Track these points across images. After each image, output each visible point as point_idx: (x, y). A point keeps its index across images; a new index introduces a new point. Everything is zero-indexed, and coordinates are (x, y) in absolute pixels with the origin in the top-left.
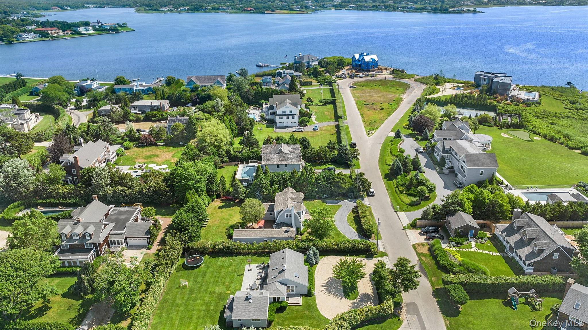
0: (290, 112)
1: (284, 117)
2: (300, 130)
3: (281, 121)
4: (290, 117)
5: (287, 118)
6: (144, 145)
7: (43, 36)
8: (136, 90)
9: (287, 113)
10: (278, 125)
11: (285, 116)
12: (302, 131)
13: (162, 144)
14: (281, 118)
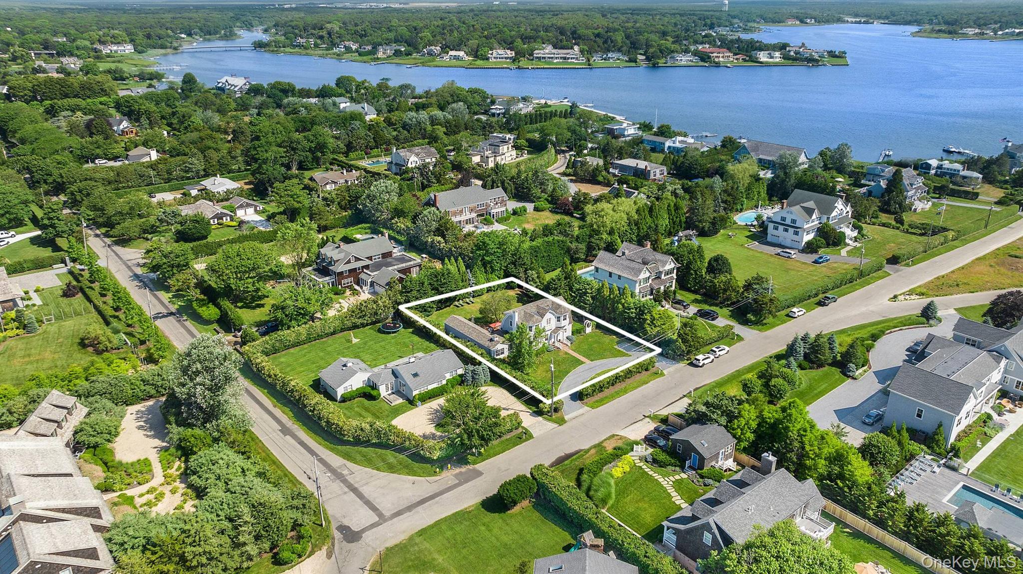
0: (794, 221)
1: (781, 228)
2: (787, 255)
3: (775, 232)
4: (791, 230)
5: (786, 230)
6: (559, 211)
7: (703, 60)
8: (669, 147)
9: (788, 222)
10: (769, 238)
11: (783, 227)
12: (789, 257)
13: (578, 216)
14: (776, 228)
